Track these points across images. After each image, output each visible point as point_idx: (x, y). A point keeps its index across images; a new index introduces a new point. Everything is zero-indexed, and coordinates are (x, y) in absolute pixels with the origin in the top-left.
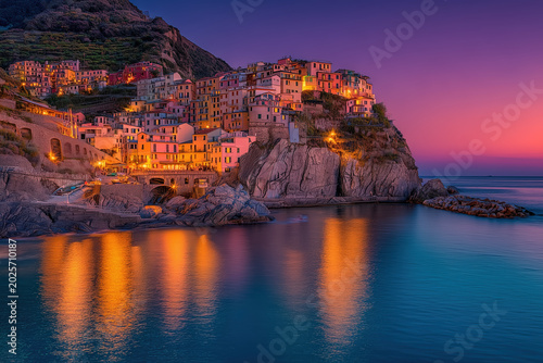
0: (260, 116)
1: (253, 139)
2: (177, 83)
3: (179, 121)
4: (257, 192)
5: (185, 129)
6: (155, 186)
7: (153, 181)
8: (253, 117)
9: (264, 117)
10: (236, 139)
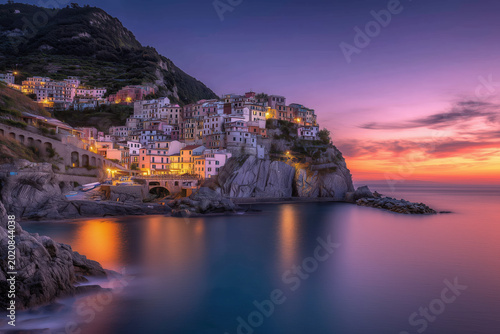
0: (234, 139)
1: (230, 155)
2: (166, 106)
3: (170, 138)
4: (232, 194)
5: (175, 145)
6: (153, 187)
7: (151, 184)
8: (230, 139)
9: (238, 140)
10: (216, 156)
